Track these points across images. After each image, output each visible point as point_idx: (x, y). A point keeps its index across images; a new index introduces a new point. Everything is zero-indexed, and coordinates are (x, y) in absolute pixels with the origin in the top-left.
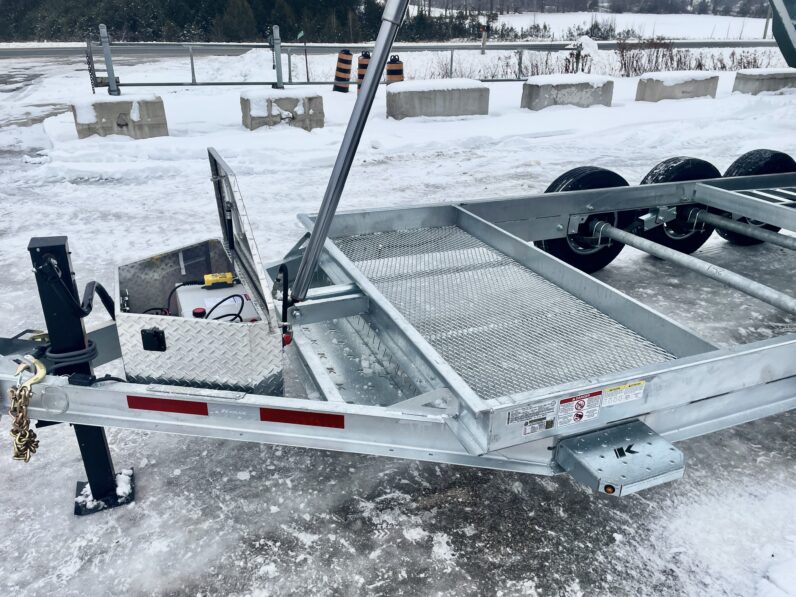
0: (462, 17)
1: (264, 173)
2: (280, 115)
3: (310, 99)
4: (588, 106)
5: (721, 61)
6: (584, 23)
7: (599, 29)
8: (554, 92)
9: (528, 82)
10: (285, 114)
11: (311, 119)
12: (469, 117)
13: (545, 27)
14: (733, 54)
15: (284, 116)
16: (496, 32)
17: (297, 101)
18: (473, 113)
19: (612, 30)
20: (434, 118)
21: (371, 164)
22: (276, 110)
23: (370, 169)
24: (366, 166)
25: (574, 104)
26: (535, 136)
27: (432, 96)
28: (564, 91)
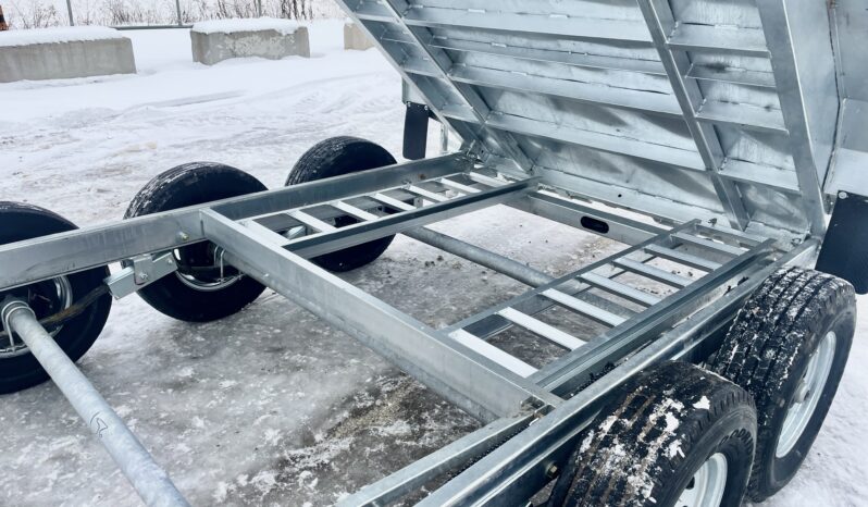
4: (279, 58)
8: (229, 42)
9: (193, 29)
12: (107, 77)
18: (112, 72)
20: (46, 82)
25: (260, 56)
26: (178, 103)
27: (37, 52)
28: (243, 41)
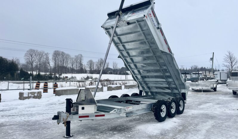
0: (51, 74)
1: (37, 107)
2: (31, 96)
3: (39, 92)
5: (120, 83)
6: (85, 76)
7: (89, 78)
11: (39, 96)
13: (75, 77)
14: (122, 82)
16: (62, 78)
17: (35, 92)
19: (92, 78)
20: (67, 95)
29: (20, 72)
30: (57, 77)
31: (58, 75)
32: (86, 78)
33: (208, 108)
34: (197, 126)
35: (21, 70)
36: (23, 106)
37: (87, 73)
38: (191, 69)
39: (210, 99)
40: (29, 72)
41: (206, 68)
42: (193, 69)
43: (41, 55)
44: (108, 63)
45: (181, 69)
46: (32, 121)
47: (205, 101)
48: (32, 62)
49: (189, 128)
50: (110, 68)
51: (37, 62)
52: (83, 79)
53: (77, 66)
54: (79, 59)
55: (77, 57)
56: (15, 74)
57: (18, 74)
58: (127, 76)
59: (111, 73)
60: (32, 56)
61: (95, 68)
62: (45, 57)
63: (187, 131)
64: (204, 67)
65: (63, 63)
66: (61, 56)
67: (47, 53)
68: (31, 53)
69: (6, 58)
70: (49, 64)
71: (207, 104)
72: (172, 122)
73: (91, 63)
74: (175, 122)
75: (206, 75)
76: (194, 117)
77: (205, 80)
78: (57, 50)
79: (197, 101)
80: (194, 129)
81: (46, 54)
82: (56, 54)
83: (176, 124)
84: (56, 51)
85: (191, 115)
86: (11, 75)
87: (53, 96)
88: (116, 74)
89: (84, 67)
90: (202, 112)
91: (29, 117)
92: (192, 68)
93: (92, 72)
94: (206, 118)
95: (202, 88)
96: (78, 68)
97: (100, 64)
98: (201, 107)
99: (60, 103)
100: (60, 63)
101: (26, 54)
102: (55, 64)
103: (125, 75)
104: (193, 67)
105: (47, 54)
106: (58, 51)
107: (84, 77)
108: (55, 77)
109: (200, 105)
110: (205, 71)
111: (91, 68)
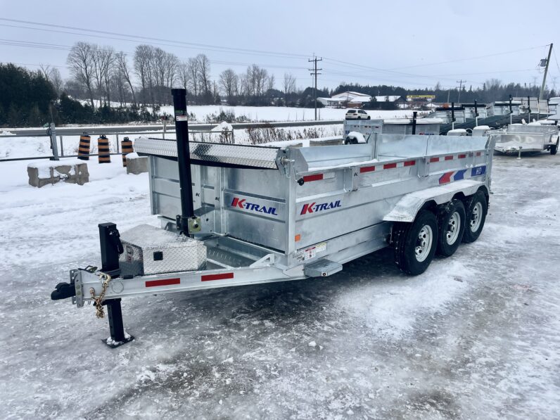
0: (134, 108)
1: (69, 211)
2: (59, 176)
3: (79, 166)
5: (300, 134)
6: (216, 112)
7: (225, 116)
10: (63, 175)
11: (80, 177)
13: (192, 114)
14: (305, 130)
15: (61, 177)
16: (161, 117)
17: (70, 167)
19: (233, 116)
21: (135, 200)
22: (56, 174)
23: (136, 202)
24: (133, 201)
29: (61, 102)
30: (148, 113)
31: (150, 110)
32: (219, 118)
33: (549, 215)
34: (531, 298)
35: (64, 97)
36: (29, 210)
37: (220, 104)
38: (482, 88)
39: (545, 183)
40: (83, 103)
41: (522, 85)
42: (487, 88)
43: (106, 57)
44: (273, 78)
45: (458, 89)
46: (33, 266)
47: (532, 189)
48: (88, 77)
49: (507, 304)
50: (277, 91)
51: (99, 77)
52: (211, 118)
53: (195, 85)
54: (199, 66)
55: (194, 63)
56: (50, 108)
57: (57, 107)
58: (318, 109)
59: (280, 104)
60: (84, 61)
61: (241, 90)
62: (116, 62)
63: (505, 324)
64: (516, 84)
65: (162, 79)
66: (154, 61)
67: (122, 53)
68: (83, 53)
69: (23, 66)
70: (129, 82)
71: (544, 201)
72: (449, 276)
73: (229, 77)
74: (459, 279)
75: (529, 108)
76: (516, 255)
77: (523, 121)
78: (143, 44)
79: (511, 188)
80: (526, 310)
81: (117, 55)
82: (144, 55)
83: (464, 286)
84: (141, 47)
85: (503, 245)
86: (40, 108)
87: (119, 174)
88: (293, 105)
89: (213, 89)
90: (533, 232)
91: (32, 251)
92: (486, 86)
93: (233, 101)
94: (552, 259)
95: (521, 148)
96: (198, 92)
97: (253, 81)
98: (528, 211)
99: (133, 197)
100: (154, 78)
101: (69, 55)
102: (143, 81)
103: (314, 109)
104: (488, 82)
105: (120, 56)
106: (146, 47)
107: (213, 115)
108: (144, 114)
109: (521, 203)
110: (529, 97)
111: (229, 90)
